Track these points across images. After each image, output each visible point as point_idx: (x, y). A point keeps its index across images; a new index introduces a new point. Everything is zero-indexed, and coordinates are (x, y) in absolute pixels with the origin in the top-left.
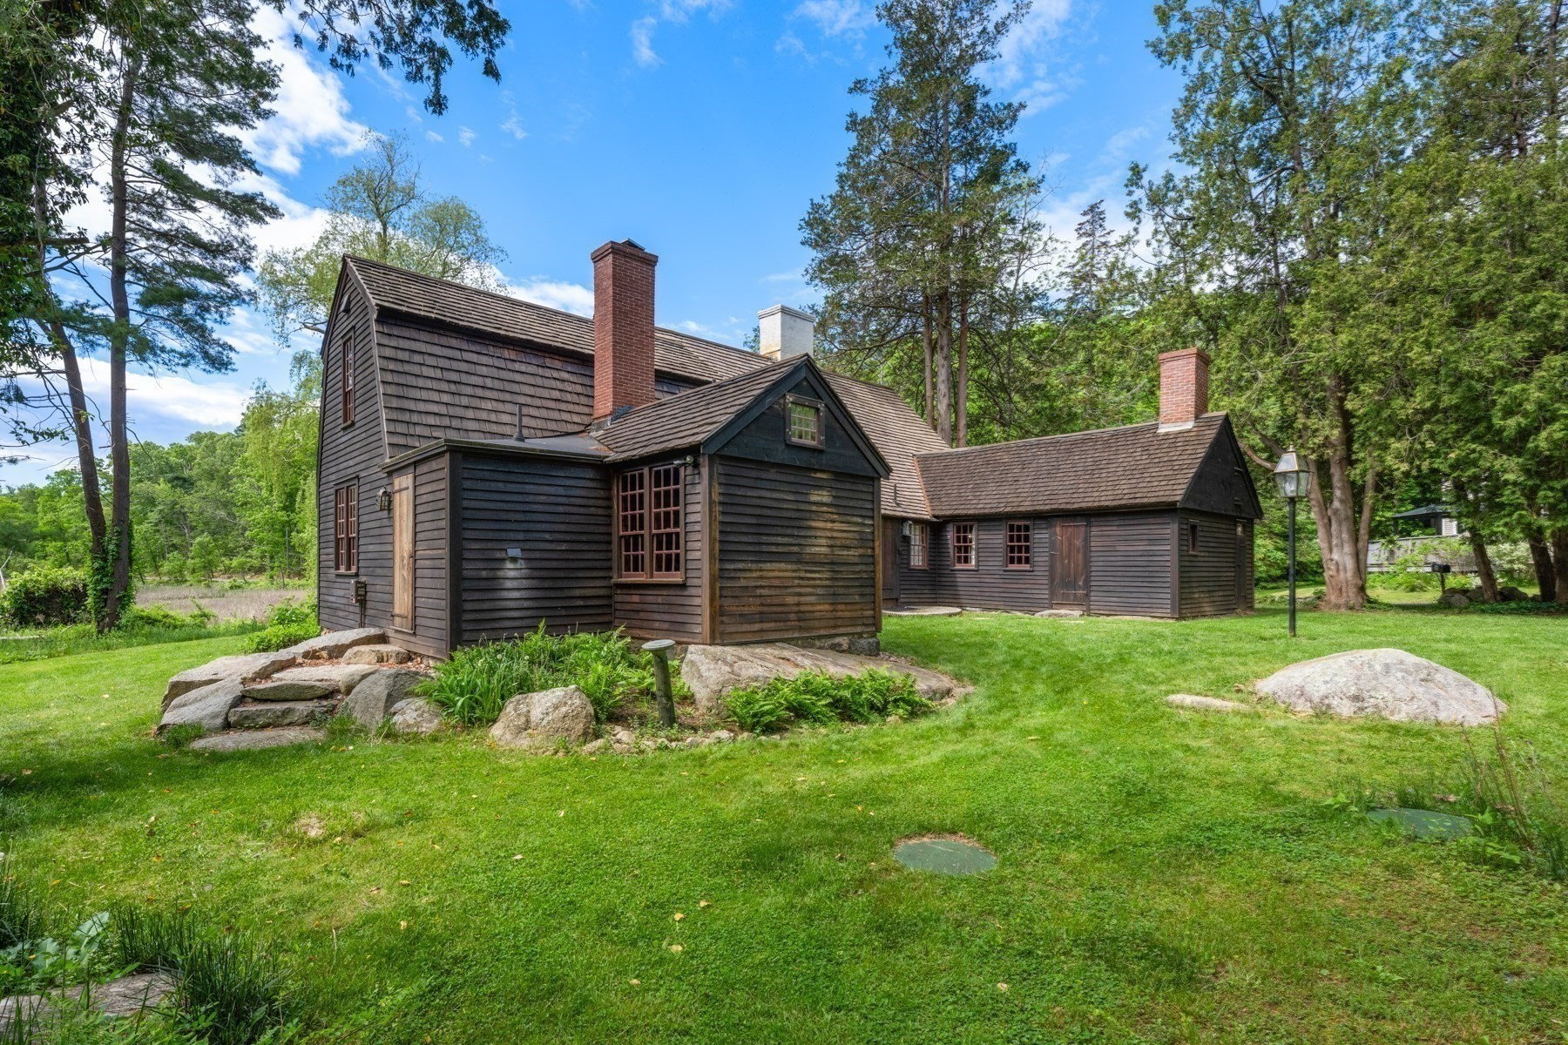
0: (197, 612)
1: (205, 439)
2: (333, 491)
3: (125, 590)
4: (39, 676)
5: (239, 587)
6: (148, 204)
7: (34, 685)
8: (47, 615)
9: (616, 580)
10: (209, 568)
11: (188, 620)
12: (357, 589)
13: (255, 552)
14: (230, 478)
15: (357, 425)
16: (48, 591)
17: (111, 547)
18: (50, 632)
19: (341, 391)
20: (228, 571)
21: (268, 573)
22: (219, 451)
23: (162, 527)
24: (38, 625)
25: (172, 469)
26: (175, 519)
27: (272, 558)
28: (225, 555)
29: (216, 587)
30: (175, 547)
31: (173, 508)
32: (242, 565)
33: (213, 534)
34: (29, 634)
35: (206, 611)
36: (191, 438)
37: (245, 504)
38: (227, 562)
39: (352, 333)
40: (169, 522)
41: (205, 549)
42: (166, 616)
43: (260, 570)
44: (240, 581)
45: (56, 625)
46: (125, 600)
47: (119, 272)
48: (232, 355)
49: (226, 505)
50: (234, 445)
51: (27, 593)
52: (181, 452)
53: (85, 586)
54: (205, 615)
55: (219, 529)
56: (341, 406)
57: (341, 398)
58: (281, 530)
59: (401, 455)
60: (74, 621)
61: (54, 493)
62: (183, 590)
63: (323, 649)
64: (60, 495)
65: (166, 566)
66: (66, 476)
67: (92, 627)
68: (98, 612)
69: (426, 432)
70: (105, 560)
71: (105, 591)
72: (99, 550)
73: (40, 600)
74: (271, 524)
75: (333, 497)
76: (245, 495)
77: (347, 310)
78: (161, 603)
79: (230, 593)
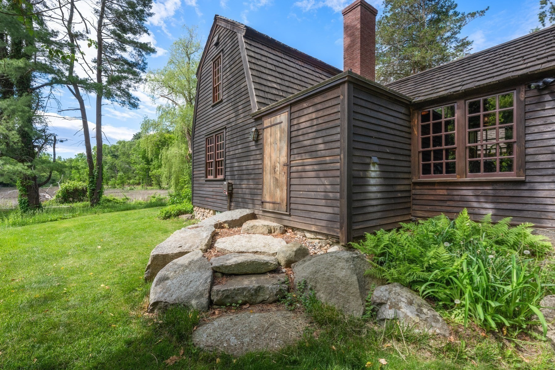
0: (125, 198)
1: (122, 143)
2: (204, 139)
3: (100, 189)
4: (67, 230)
5: (133, 189)
6: (109, 49)
7: (63, 235)
8: (73, 199)
9: (414, 180)
10: (123, 183)
11: (122, 201)
12: (228, 186)
13: (137, 178)
14: (129, 155)
15: (224, 101)
16: (74, 190)
17: (96, 173)
18: (74, 205)
19: (211, 87)
20: (129, 184)
21: (142, 185)
22: (126, 146)
23: (109, 170)
24: (70, 202)
25: (112, 152)
26: (113, 168)
27: (143, 180)
28: (128, 179)
29: (125, 189)
30: (113, 177)
31: (112, 164)
32: (133, 182)
33: (124, 173)
34: (65, 206)
35: (127, 197)
36: (118, 142)
37: (134, 163)
38: (129, 181)
39: (221, 54)
40: (111, 169)
41: (121, 178)
42: (114, 199)
43: (139, 184)
44: (133, 187)
45: (76, 202)
46: (100, 193)
47: (99, 72)
48: (139, 102)
49: (129, 163)
50: (131, 144)
51: (67, 190)
52: (115, 147)
53: (86, 188)
54: (127, 199)
55: (126, 171)
56: (211, 95)
57: (211, 91)
58: (146, 171)
59: (263, 109)
60: (82, 201)
61: (77, 160)
62: (116, 190)
63: (225, 222)
64: (79, 161)
65: (110, 183)
66: (81, 155)
67: (89, 203)
68: (91, 197)
69: (273, 97)
70: (94, 178)
71: (93, 190)
72: (91, 174)
73: (71, 193)
74: (142, 169)
75: (204, 142)
76: (134, 160)
77: (217, 44)
78: (112, 194)
79: (130, 191)
